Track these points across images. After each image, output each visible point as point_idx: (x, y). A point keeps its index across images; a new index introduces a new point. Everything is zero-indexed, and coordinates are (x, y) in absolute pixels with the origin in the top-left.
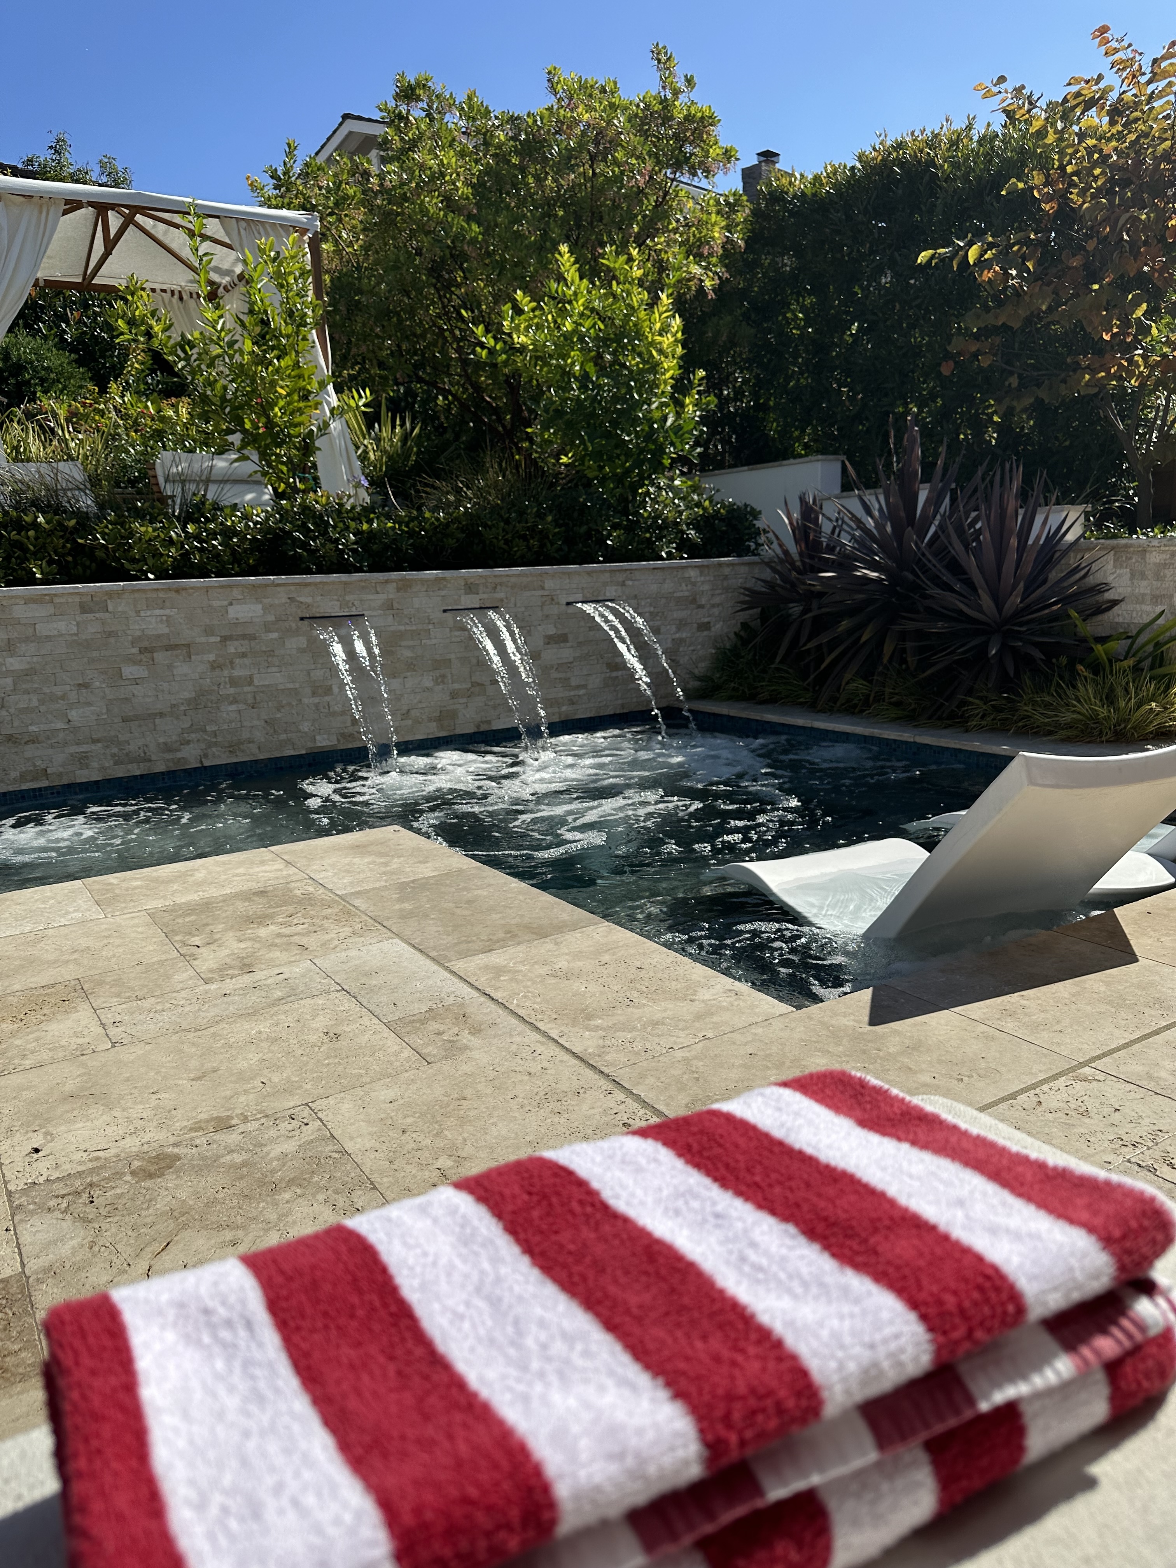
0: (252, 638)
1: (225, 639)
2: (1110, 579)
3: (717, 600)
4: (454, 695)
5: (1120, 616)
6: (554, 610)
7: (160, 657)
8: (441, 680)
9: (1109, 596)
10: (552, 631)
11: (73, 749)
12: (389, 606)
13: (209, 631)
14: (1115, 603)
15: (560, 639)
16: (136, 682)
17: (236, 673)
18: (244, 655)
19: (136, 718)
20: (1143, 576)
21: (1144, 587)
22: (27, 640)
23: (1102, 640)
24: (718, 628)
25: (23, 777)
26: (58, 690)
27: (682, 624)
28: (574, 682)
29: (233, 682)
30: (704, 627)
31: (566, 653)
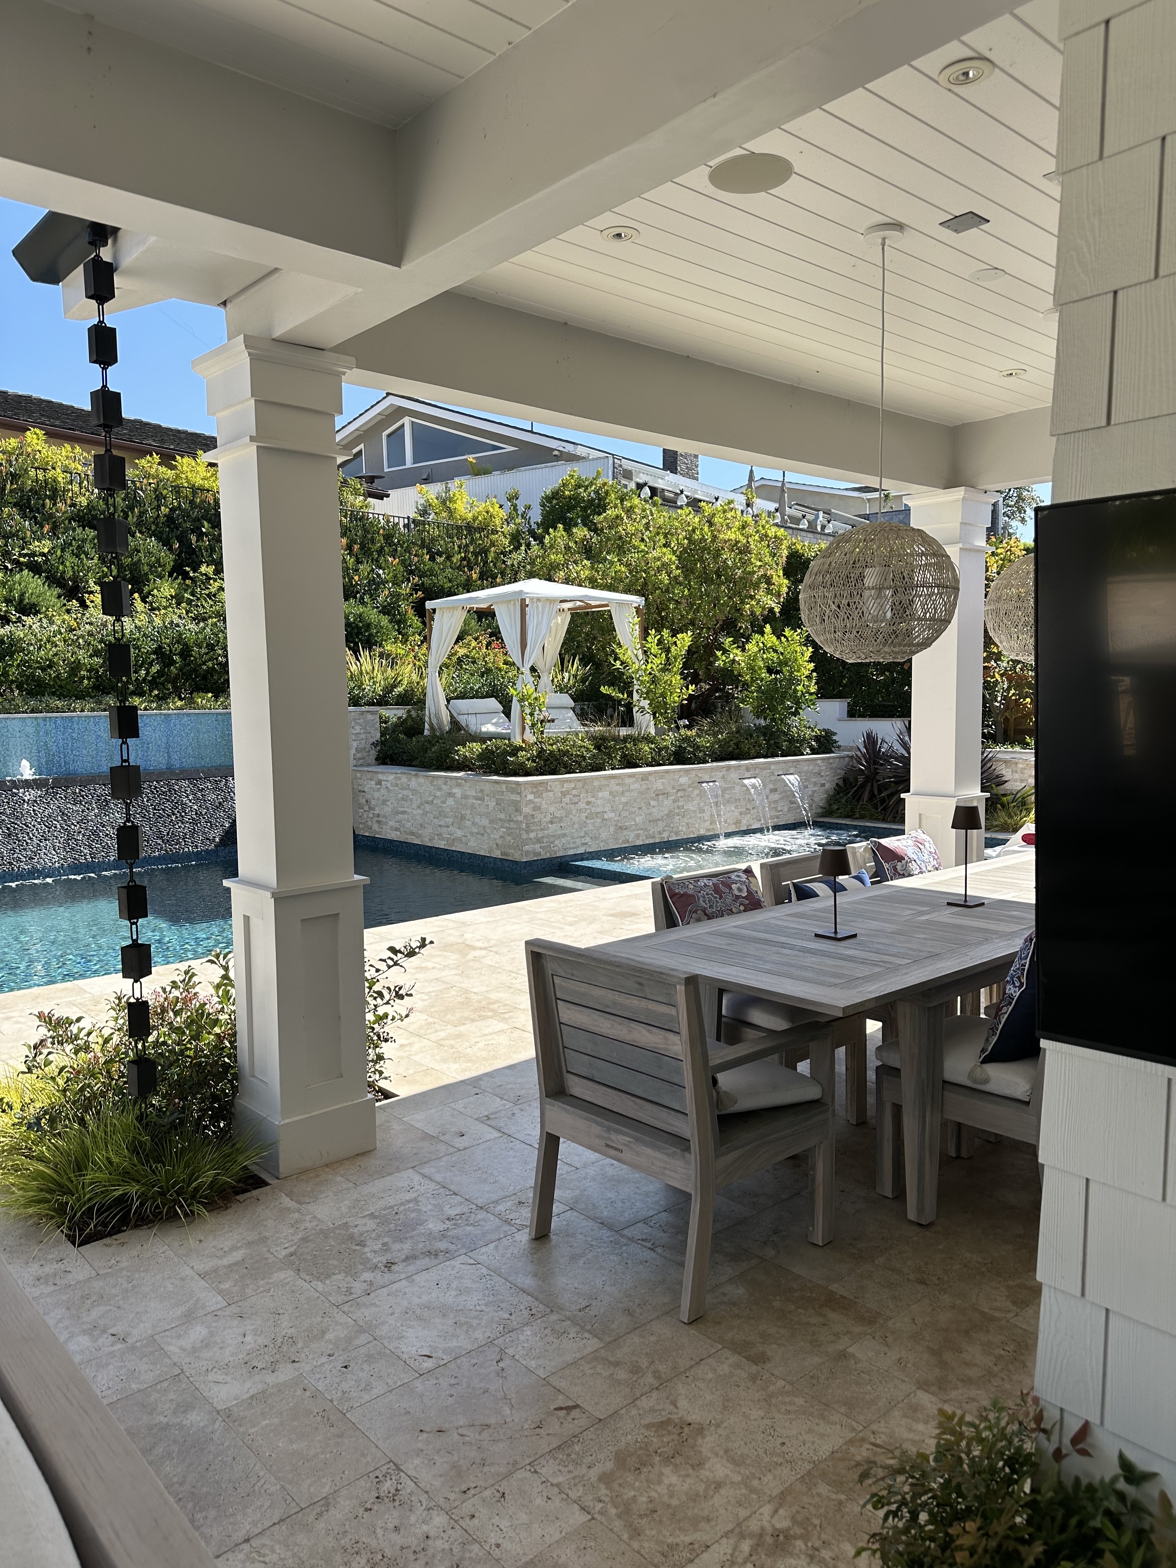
0: (684, 790)
1: (678, 790)
2: (1004, 773)
3: (827, 773)
4: (741, 814)
5: (1007, 786)
6: (773, 778)
7: (660, 797)
8: (736, 807)
9: (1004, 779)
10: (772, 787)
11: (636, 832)
12: (723, 777)
13: (673, 788)
14: (1006, 781)
15: (774, 790)
16: (654, 807)
17: (680, 804)
18: (682, 797)
19: (653, 821)
20: (1016, 772)
21: (1017, 776)
22: (627, 791)
23: (1004, 795)
24: (828, 786)
25: (624, 842)
26: (633, 810)
27: (815, 784)
28: (779, 809)
29: (678, 807)
30: (823, 785)
31: (776, 796)
